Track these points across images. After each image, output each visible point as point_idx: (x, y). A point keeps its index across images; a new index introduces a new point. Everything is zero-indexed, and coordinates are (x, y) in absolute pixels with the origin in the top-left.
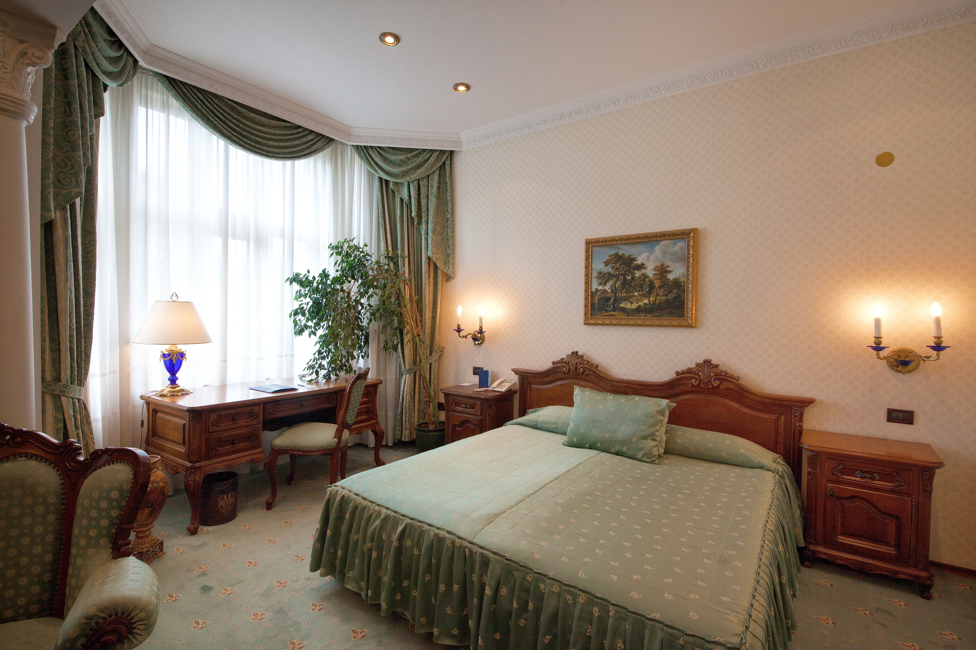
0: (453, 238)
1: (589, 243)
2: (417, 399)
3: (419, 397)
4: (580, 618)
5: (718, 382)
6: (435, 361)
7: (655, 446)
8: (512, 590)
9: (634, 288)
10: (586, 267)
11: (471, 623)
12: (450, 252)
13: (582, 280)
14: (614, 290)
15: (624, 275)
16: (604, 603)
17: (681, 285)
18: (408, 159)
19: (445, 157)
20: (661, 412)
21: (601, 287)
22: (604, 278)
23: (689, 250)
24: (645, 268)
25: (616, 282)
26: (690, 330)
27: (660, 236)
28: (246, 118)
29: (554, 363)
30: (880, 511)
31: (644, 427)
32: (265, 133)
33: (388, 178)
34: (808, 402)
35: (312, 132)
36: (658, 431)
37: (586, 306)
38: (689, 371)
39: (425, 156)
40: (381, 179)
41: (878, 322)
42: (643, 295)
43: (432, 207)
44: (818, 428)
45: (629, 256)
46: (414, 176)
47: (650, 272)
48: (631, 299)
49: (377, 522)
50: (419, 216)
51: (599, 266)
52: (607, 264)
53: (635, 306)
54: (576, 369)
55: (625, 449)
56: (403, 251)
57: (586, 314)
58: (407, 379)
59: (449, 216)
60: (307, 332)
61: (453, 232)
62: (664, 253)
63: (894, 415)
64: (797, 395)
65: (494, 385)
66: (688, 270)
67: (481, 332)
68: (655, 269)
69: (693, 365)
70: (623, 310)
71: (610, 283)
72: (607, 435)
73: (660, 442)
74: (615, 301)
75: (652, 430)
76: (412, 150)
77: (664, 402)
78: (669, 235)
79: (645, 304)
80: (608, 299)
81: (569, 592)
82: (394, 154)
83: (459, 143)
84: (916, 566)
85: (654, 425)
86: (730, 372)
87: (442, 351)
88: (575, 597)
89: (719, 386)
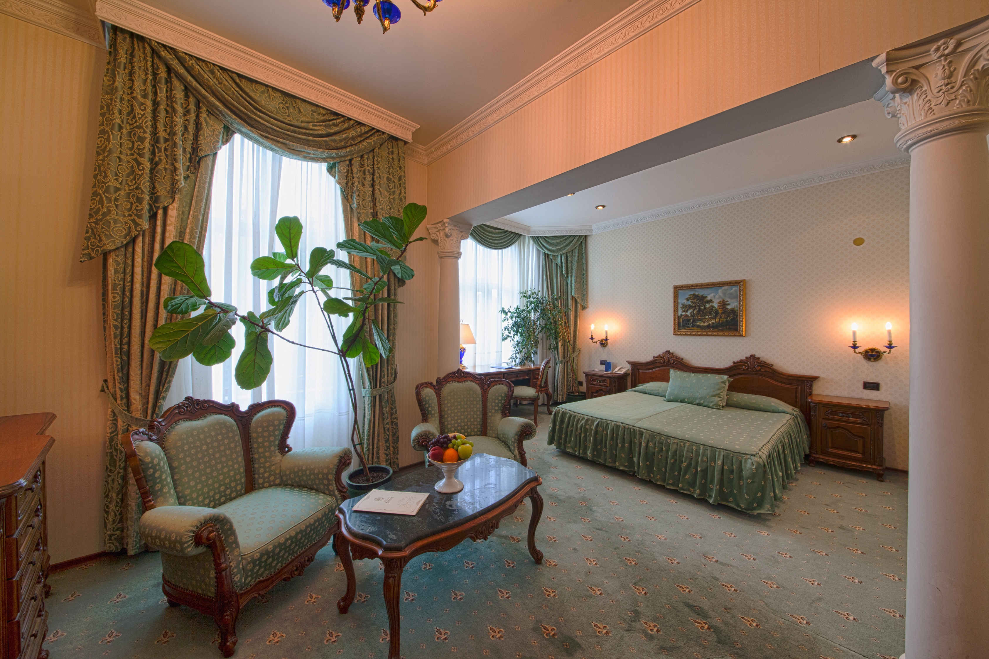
0: (587, 285)
1: (676, 288)
2: (566, 378)
3: (567, 377)
4: (687, 451)
5: (759, 368)
6: (576, 356)
7: (721, 400)
8: (655, 444)
9: (705, 313)
10: (675, 302)
11: (635, 459)
12: (585, 293)
13: (672, 309)
14: (693, 315)
15: (699, 306)
16: (698, 444)
17: (735, 312)
18: (561, 241)
19: (582, 239)
20: (724, 382)
21: (684, 313)
22: (686, 308)
23: (740, 292)
24: (713, 302)
25: (694, 310)
26: (742, 338)
27: (722, 284)
28: (486, 231)
29: (654, 357)
30: (854, 435)
31: (713, 390)
32: (493, 237)
33: (549, 253)
34: (815, 379)
35: (512, 233)
36: (722, 392)
37: (674, 324)
38: (741, 361)
39: (571, 239)
40: (545, 253)
41: (854, 333)
42: (712, 318)
43: (574, 268)
44: (822, 393)
45: (702, 295)
46: (564, 251)
47: (716, 305)
48: (704, 320)
49: (583, 422)
50: (567, 273)
51: (682, 301)
52: (688, 300)
53: (706, 324)
54: (669, 361)
55: (702, 402)
56: (557, 293)
57: (674, 329)
58: (560, 366)
59: (584, 272)
60: (509, 339)
61: (587, 281)
62: (724, 294)
63: (868, 385)
64: (809, 375)
65: (616, 370)
66: (740, 304)
67: (606, 339)
68: (718, 303)
69: (744, 358)
70: (699, 326)
71: (691, 311)
72: (691, 395)
73: (723, 399)
74: (693, 321)
75: (718, 392)
76: (563, 236)
77: (726, 377)
78: (727, 284)
79: (713, 323)
80: (689, 320)
81: (682, 442)
82: (553, 239)
83: (591, 230)
84: (874, 465)
85: (719, 389)
86: (767, 362)
87: (580, 350)
88: (684, 444)
89: (760, 370)
